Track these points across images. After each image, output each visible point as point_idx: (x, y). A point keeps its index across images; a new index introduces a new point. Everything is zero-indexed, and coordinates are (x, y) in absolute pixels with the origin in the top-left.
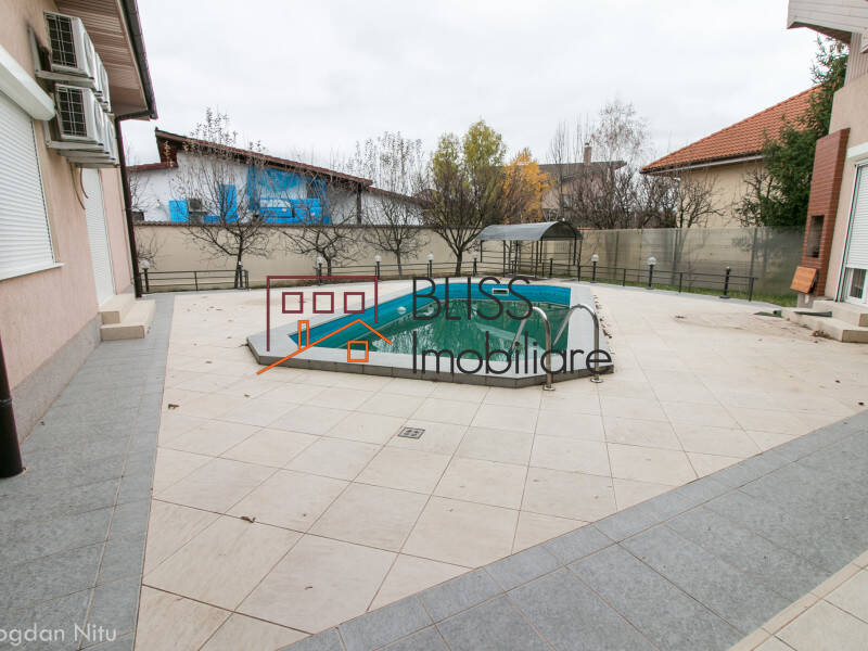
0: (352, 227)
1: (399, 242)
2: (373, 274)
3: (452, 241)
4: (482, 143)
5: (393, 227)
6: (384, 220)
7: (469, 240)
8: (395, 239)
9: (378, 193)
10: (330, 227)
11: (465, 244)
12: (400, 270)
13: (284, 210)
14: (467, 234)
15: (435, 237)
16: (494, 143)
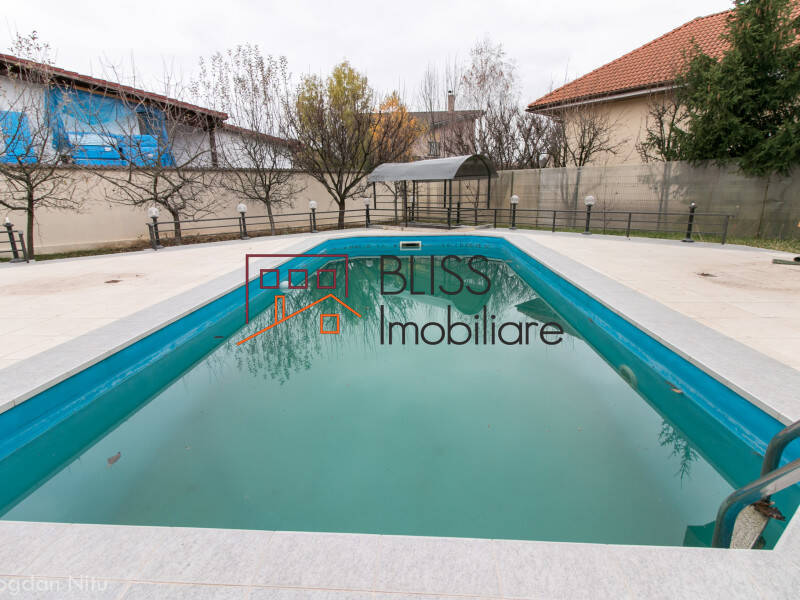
0: (203, 171)
1: (268, 188)
2: (237, 229)
3: (332, 185)
4: (348, 87)
5: (259, 171)
6: (245, 163)
7: (352, 185)
8: (263, 186)
9: (235, 131)
10: (172, 171)
11: (347, 189)
12: (272, 222)
13: (108, 149)
14: (348, 179)
15: (312, 181)
16: (359, 87)
